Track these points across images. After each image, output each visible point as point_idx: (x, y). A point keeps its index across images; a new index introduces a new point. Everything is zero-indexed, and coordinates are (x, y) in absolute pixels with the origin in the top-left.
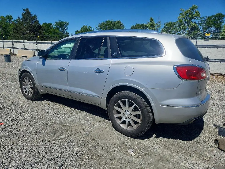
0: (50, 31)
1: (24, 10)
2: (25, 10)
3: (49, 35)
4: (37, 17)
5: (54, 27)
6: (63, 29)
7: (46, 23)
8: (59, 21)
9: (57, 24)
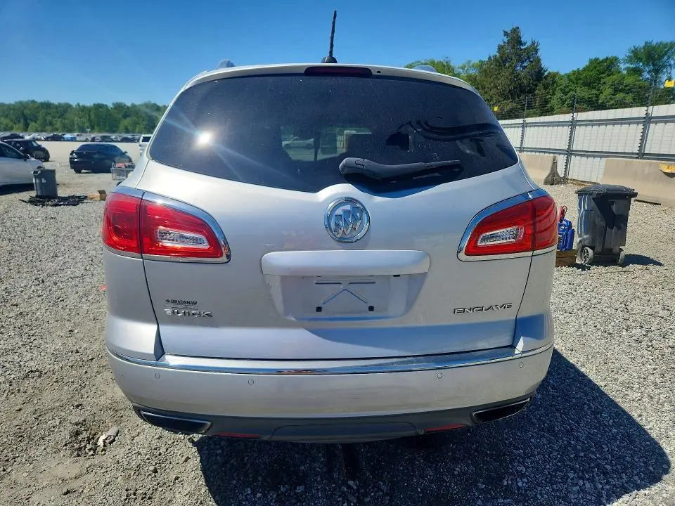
0: (604, 83)
1: (506, 34)
2: (509, 32)
3: (597, 96)
4: (537, 46)
5: (622, 66)
6: (657, 71)
7: (597, 59)
8: (646, 43)
9: (635, 55)
